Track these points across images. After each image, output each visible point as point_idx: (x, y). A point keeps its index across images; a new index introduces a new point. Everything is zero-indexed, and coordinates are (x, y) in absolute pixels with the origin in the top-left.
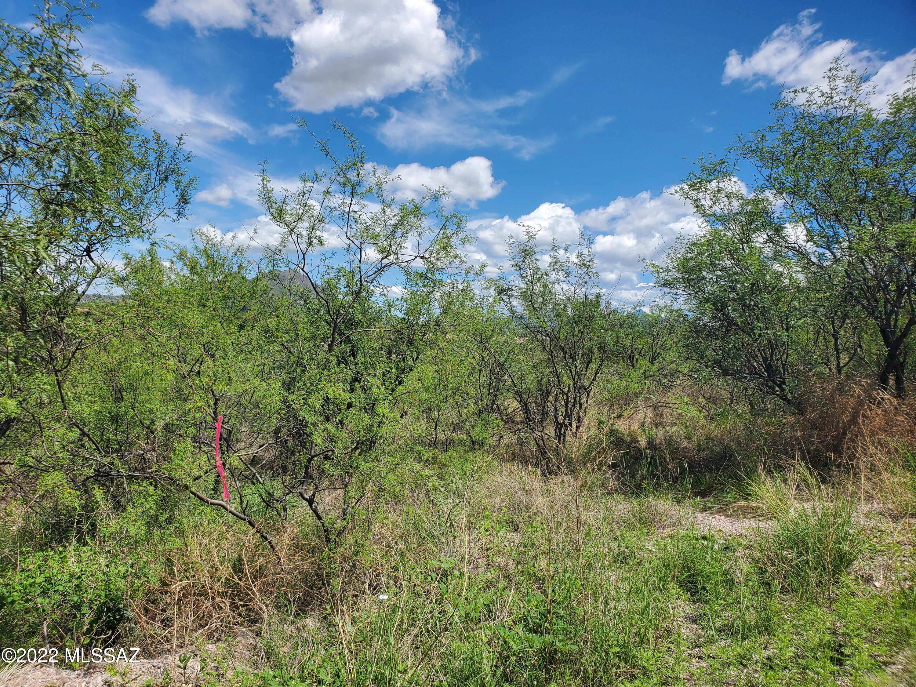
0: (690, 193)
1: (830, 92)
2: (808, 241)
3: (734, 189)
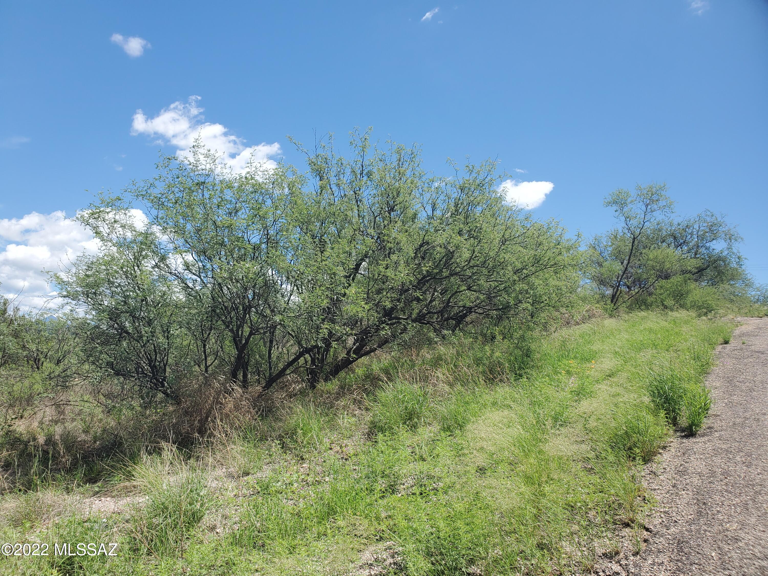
0: (90, 221)
1: (195, 162)
2: (185, 270)
3: (128, 222)
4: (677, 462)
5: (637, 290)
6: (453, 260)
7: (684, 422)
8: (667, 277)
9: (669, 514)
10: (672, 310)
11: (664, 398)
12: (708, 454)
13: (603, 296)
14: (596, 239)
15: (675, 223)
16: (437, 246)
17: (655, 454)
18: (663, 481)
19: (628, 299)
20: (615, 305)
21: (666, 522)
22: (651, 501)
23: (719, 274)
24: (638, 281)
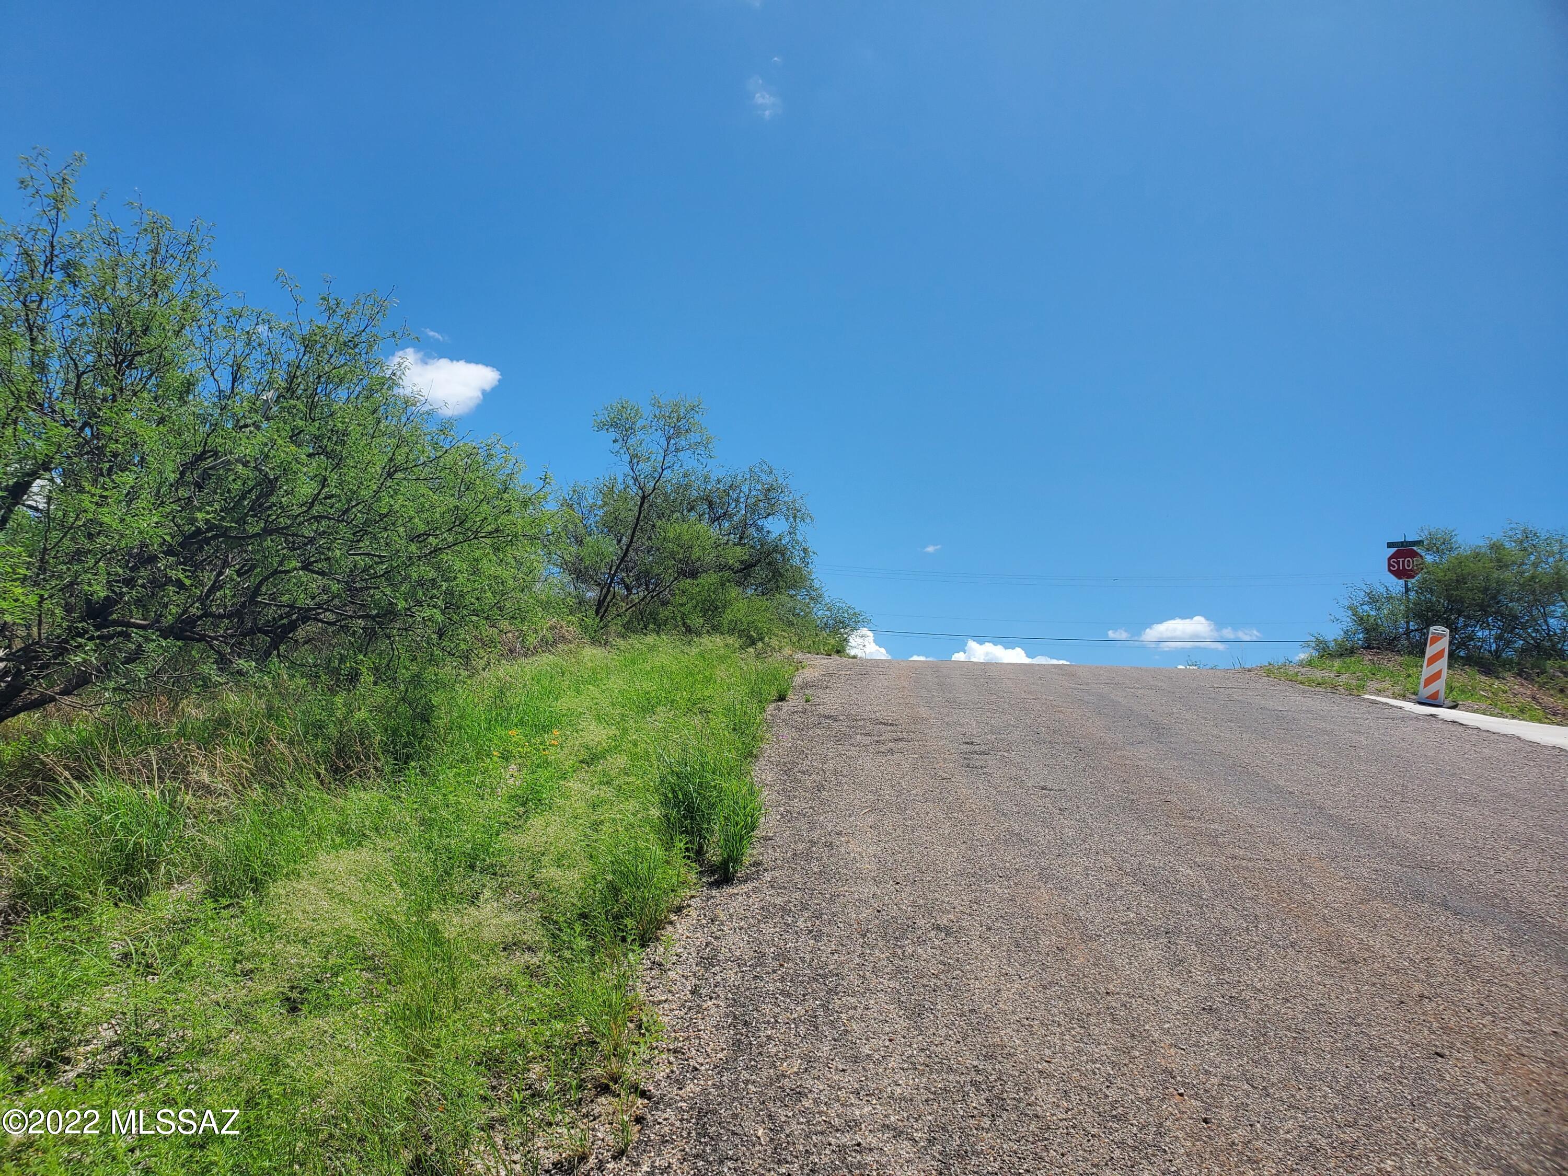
4: (701, 937)
5: (641, 594)
6: (273, 499)
7: (714, 855)
8: (694, 575)
9: (683, 1054)
10: (699, 634)
11: (685, 809)
12: (753, 917)
13: (581, 602)
14: (574, 491)
15: (714, 477)
16: (237, 460)
17: (660, 924)
18: (674, 982)
19: (626, 610)
20: (601, 620)
21: (678, 1072)
22: (653, 1029)
23: (774, 576)
24: (644, 578)
